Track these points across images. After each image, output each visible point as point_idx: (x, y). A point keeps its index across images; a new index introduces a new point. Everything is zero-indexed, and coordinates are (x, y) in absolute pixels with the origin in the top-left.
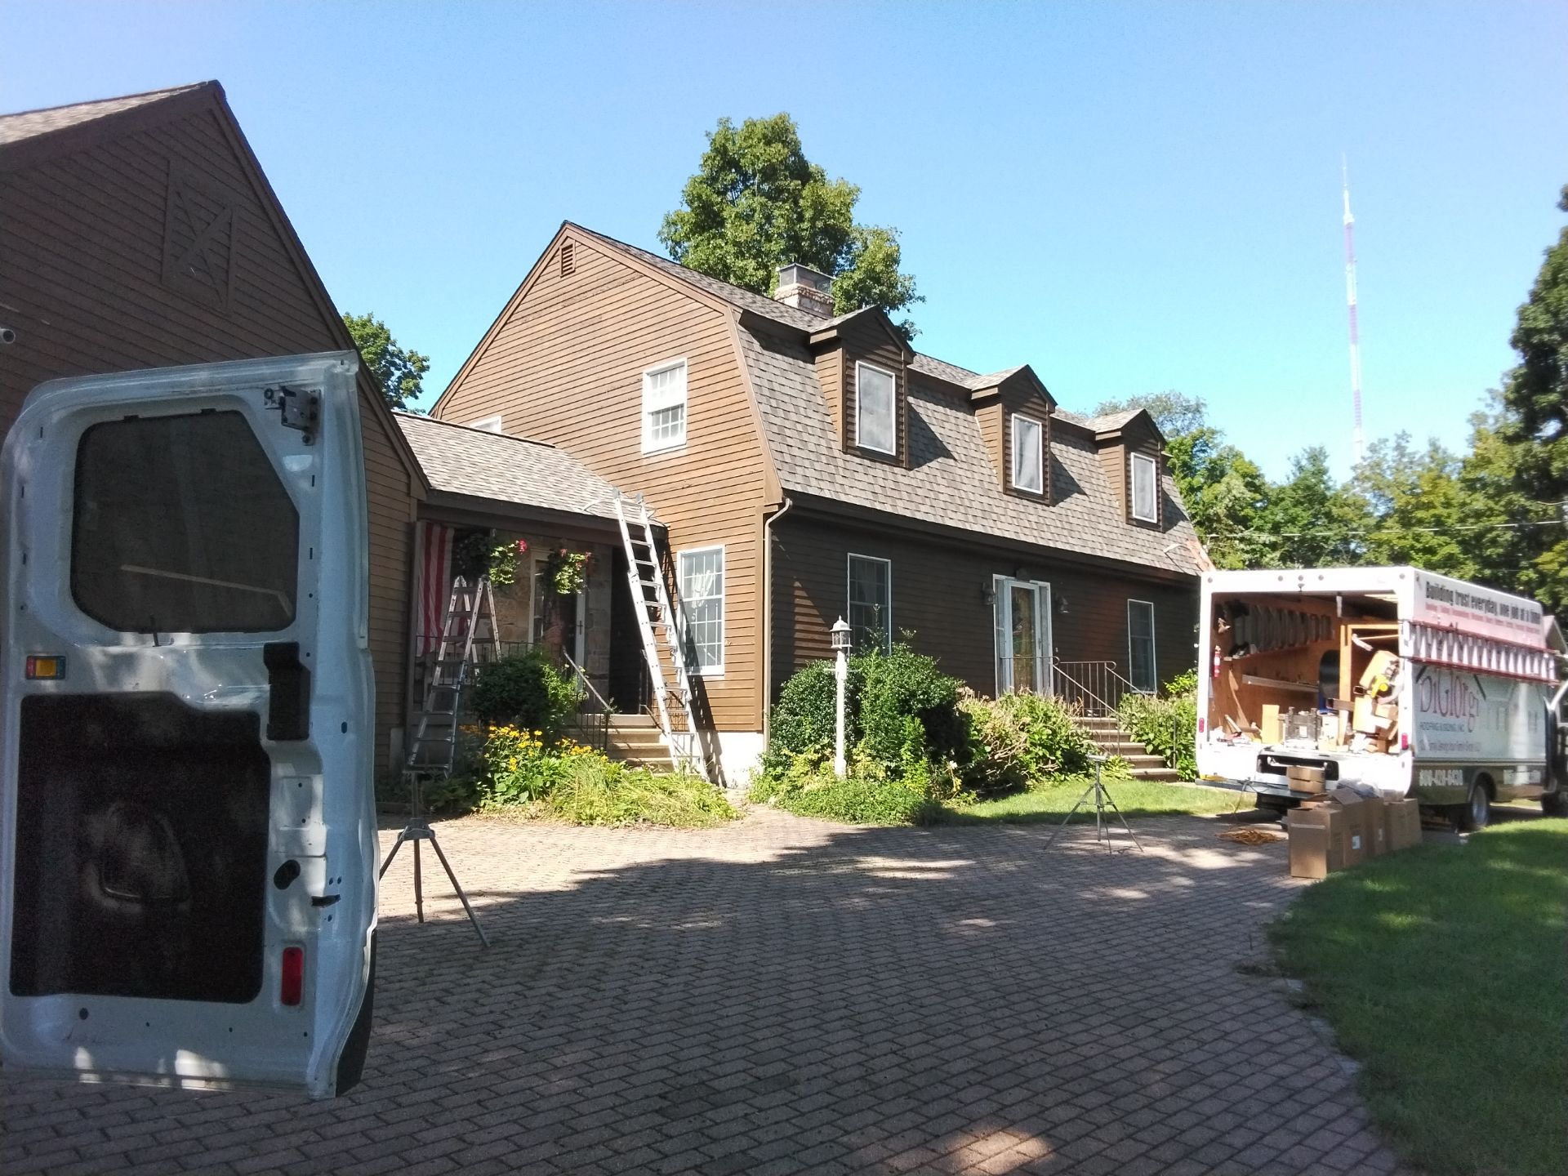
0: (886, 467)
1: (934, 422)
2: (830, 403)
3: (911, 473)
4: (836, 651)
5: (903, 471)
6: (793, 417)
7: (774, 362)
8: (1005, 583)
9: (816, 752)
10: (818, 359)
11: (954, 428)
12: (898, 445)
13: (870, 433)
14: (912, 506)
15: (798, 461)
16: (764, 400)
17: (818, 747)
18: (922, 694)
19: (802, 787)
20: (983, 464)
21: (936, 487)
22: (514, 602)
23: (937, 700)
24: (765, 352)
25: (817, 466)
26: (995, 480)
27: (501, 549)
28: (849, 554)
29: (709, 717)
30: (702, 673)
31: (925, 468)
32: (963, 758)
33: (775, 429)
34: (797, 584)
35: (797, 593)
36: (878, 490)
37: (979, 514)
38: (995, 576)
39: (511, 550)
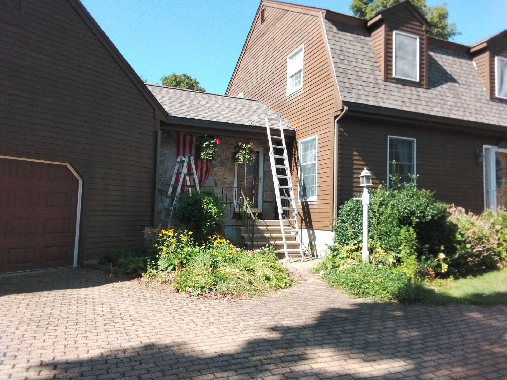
0: (413, 88)
1: (446, 64)
2: (378, 56)
3: (429, 91)
4: (363, 187)
5: (424, 90)
6: (354, 64)
7: (345, 37)
8: (491, 149)
9: (355, 245)
10: (373, 34)
11: (459, 67)
12: (421, 76)
13: (403, 70)
14: (429, 108)
15: (354, 86)
16: (336, 56)
17: (356, 242)
18: (421, 213)
19: (339, 266)
20: (477, 85)
21: (445, 98)
22: (227, 169)
23: (430, 217)
24: (340, 32)
25: (367, 89)
26: (485, 94)
27: (207, 143)
28: (389, 137)
29: (311, 222)
30: (308, 200)
31: (439, 88)
32: (450, 251)
33: (341, 70)
34: (355, 153)
35: (355, 158)
36: (406, 100)
37: (474, 111)
38: (485, 146)
39: (213, 143)
